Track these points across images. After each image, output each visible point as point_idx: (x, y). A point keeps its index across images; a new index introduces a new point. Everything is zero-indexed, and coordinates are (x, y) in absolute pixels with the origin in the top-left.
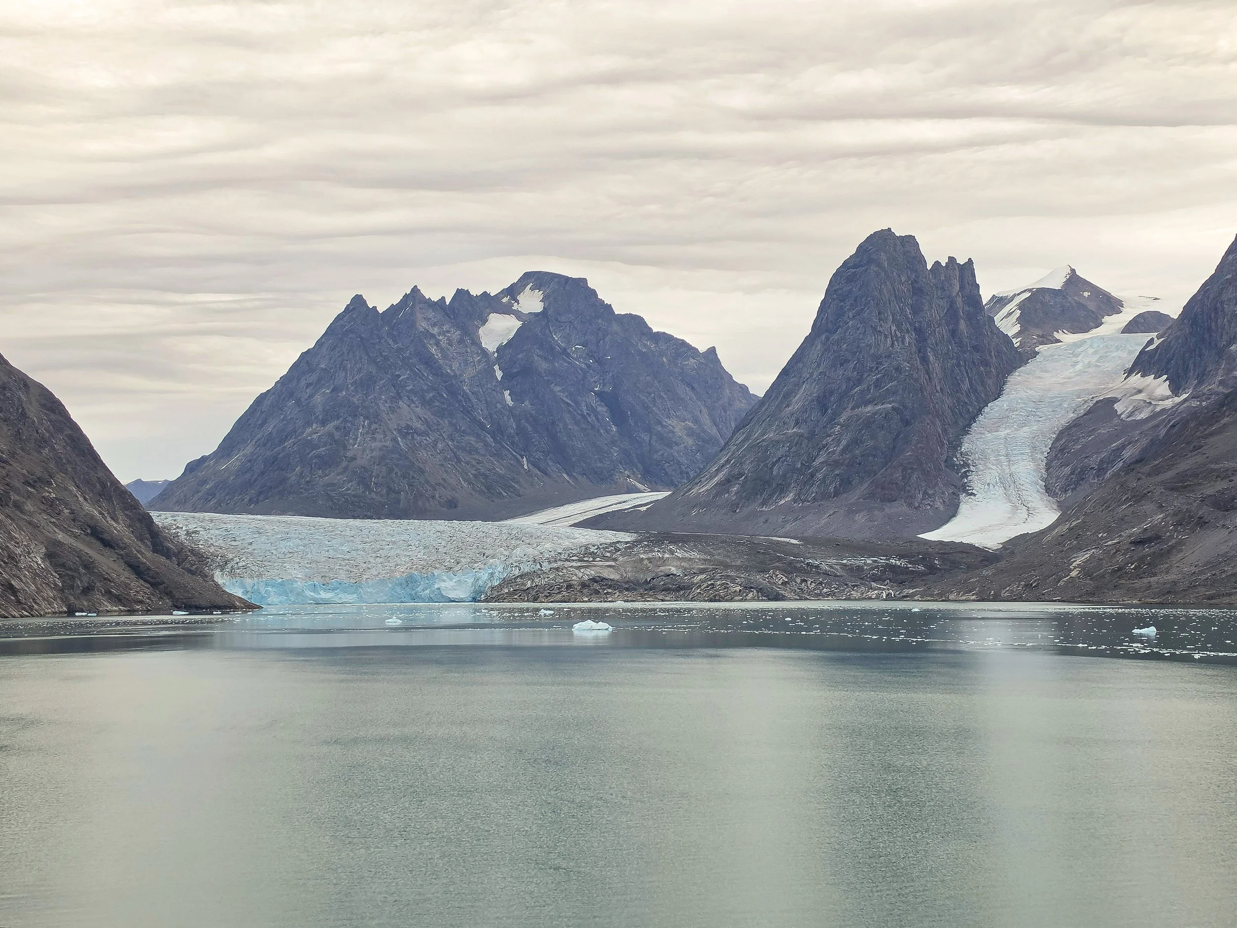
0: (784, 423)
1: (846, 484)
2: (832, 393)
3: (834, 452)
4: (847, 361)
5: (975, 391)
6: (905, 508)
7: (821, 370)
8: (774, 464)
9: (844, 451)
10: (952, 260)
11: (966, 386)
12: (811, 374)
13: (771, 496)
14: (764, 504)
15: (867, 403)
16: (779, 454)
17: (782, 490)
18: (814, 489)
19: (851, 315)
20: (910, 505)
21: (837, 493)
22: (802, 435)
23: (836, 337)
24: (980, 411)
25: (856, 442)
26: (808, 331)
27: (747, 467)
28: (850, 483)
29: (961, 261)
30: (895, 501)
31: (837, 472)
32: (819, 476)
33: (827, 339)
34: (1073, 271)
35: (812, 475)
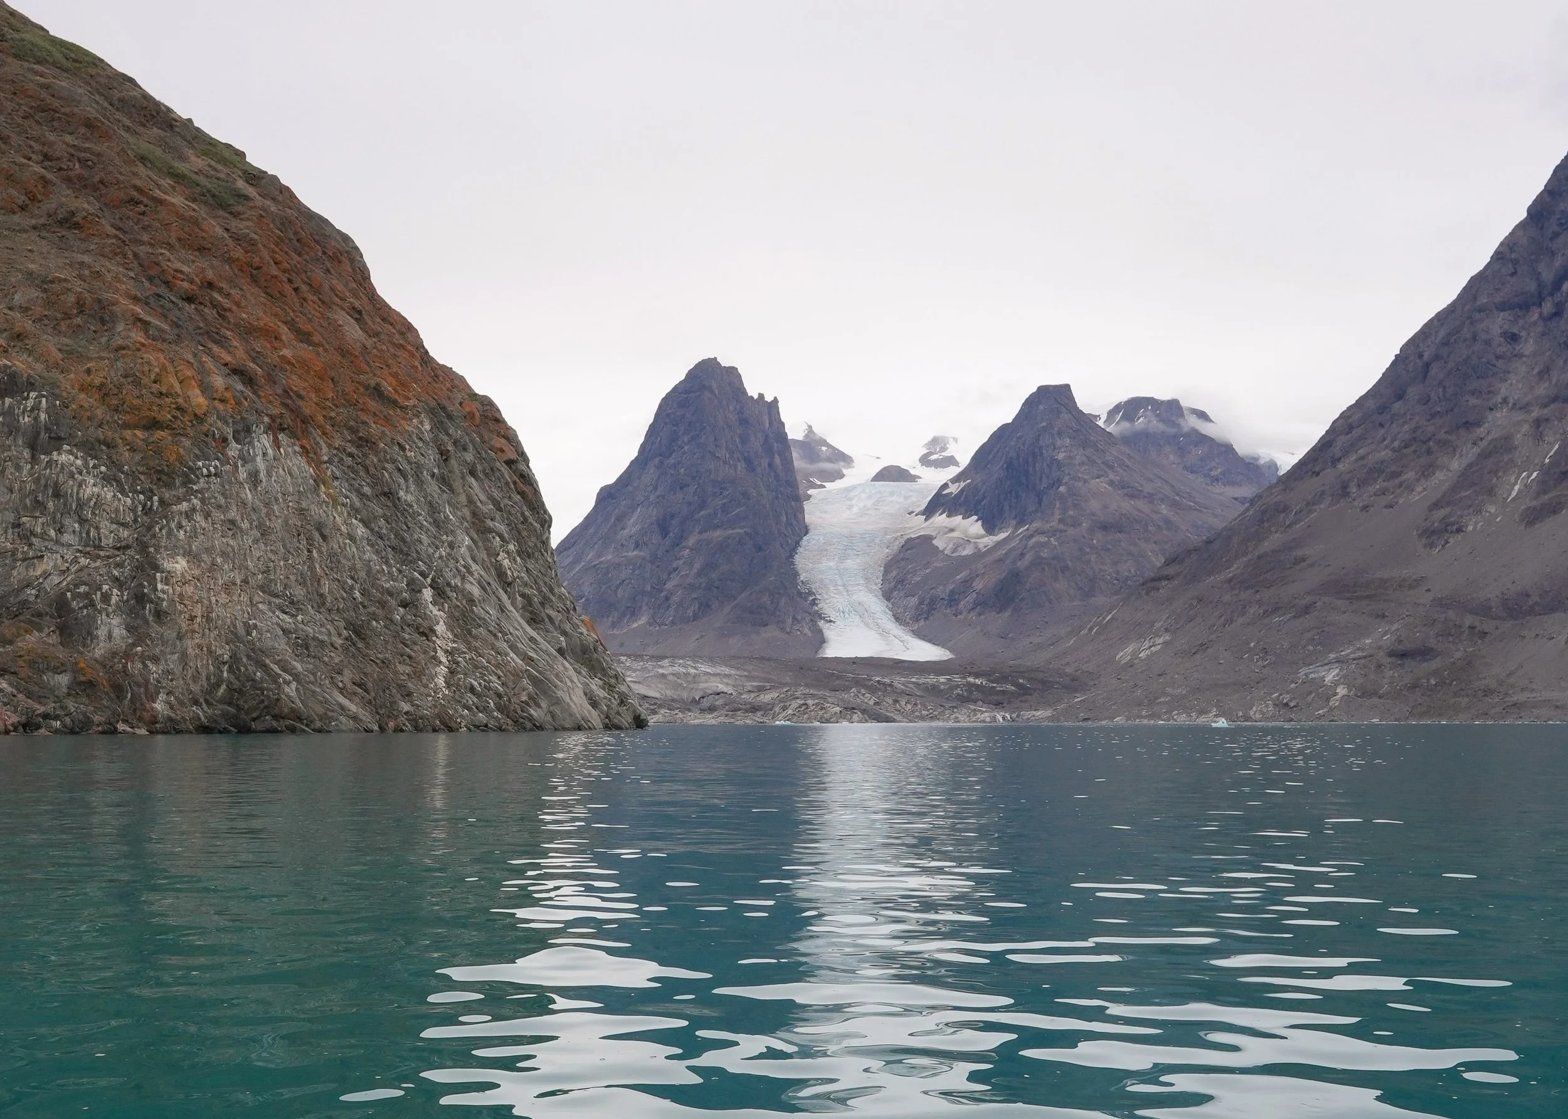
0: (623, 545)
1: (705, 607)
2: (672, 516)
3: (687, 575)
4: (687, 485)
5: (791, 524)
8: (618, 587)
9: (699, 574)
10: (761, 396)
11: (784, 519)
12: (647, 498)
13: (620, 619)
15: (716, 527)
16: (622, 576)
17: (633, 612)
18: (671, 612)
19: (686, 440)
21: (696, 617)
22: (644, 559)
23: (671, 461)
24: (797, 544)
25: (710, 566)
26: (634, 453)
28: (709, 606)
29: (769, 398)
30: (767, 625)
31: (694, 595)
32: (675, 599)
33: (661, 463)
34: (810, 427)
35: (667, 598)
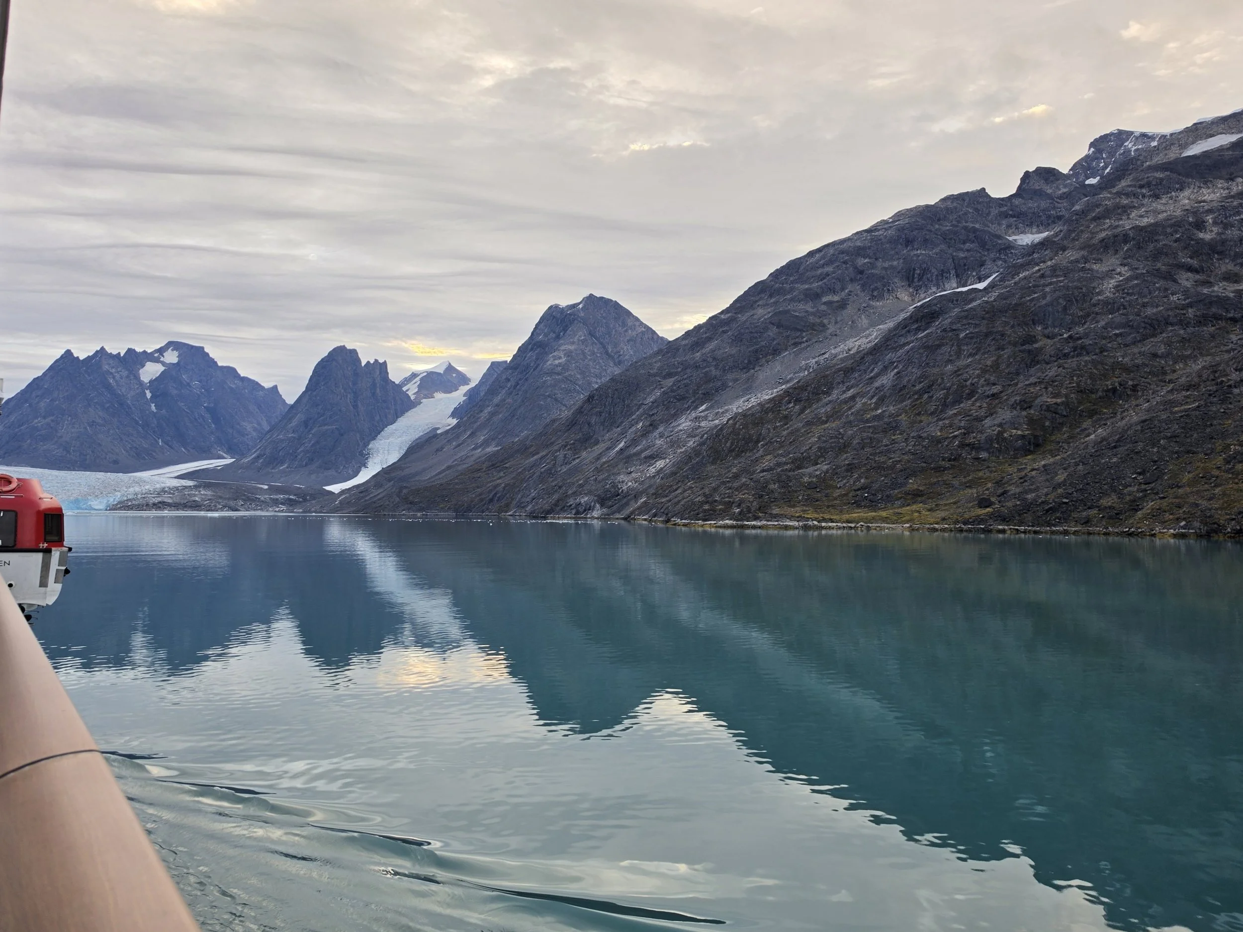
0: (288, 431)
1: (311, 460)
2: (311, 419)
3: (307, 447)
4: (319, 405)
5: (382, 421)
6: (334, 473)
7: (306, 408)
8: (280, 450)
9: (312, 446)
10: (376, 361)
11: (377, 418)
12: (302, 410)
13: (277, 465)
14: (273, 469)
15: (325, 425)
16: (283, 446)
17: (282, 463)
18: (297, 463)
19: (323, 384)
20: (337, 471)
21: (306, 465)
22: (294, 438)
23: (315, 393)
24: (383, 430)
25: (317, 442)
26: (304, 389)
27: (268, 451)
28: (312, 460)
29: (381, 361)
30: (330, 469)
31: (308, 455)
32: (299, 457)
33: (311, 393)
34: (450, 364)
35: (296, 457)
